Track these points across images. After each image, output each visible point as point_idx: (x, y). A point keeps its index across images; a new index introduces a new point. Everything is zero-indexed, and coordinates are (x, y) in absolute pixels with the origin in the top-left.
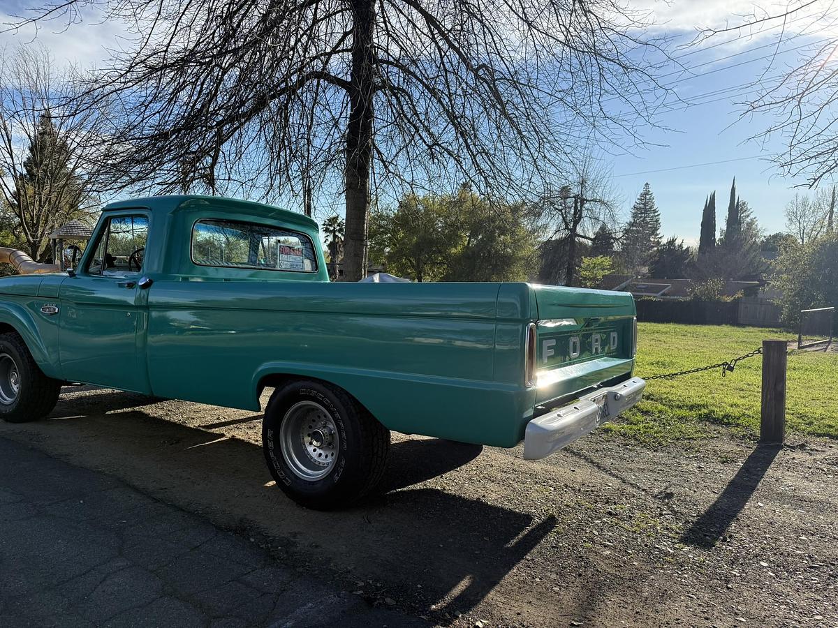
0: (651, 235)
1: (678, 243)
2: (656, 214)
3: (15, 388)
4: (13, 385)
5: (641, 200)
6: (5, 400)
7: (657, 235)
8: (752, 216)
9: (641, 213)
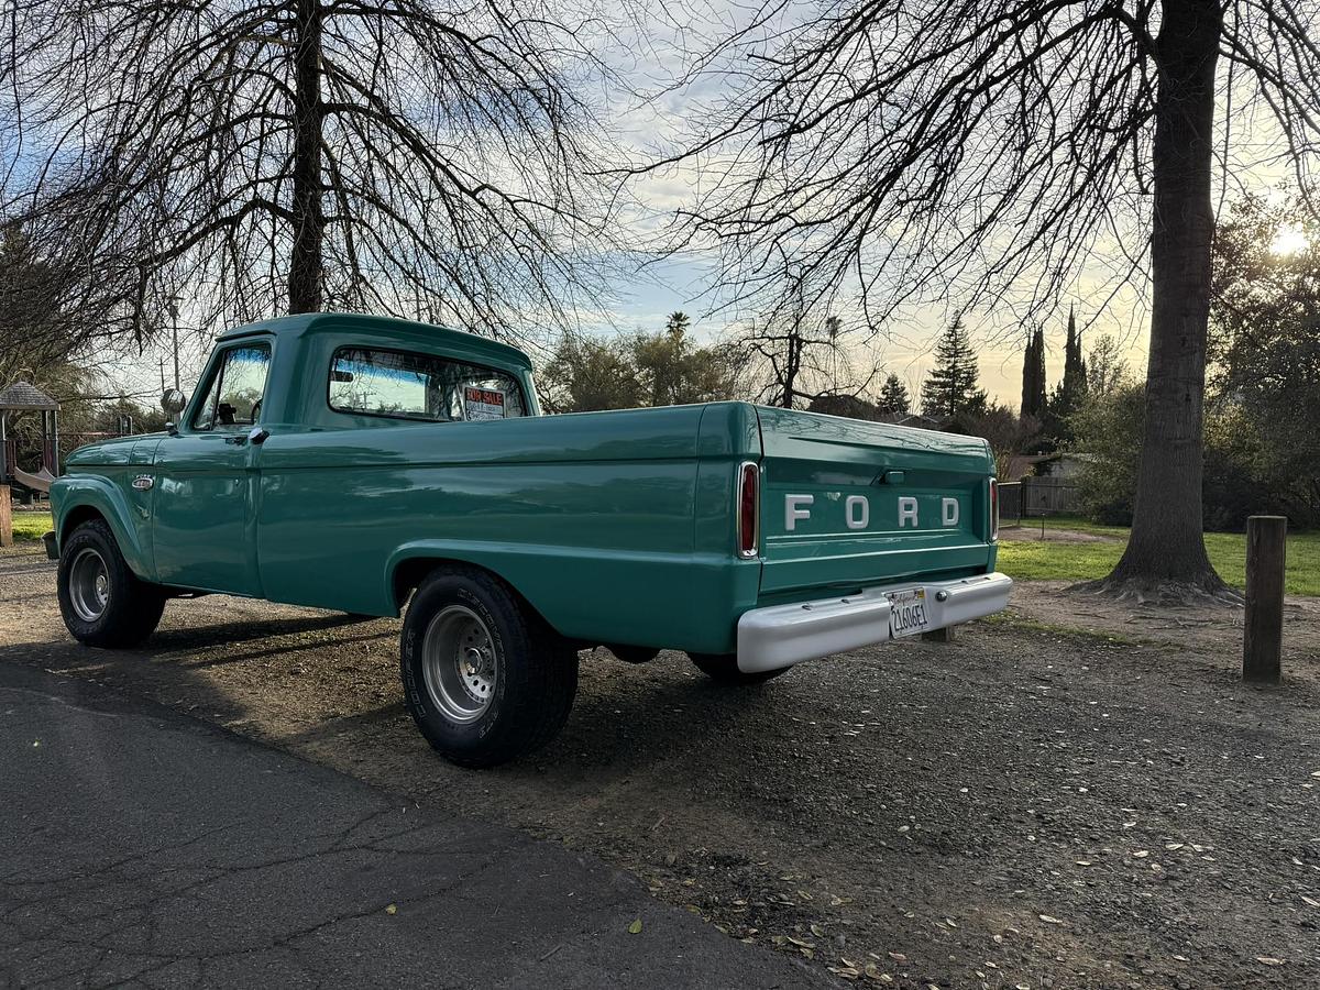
0: (964, 388)
1: (989, 401)
2: (972, 357)
3: (103, 599)
4: (99, 594)
5: (950, 336)
6: (87, 615)
7: (974, 389)
8: (1120, 358)
9: (950, 356)
